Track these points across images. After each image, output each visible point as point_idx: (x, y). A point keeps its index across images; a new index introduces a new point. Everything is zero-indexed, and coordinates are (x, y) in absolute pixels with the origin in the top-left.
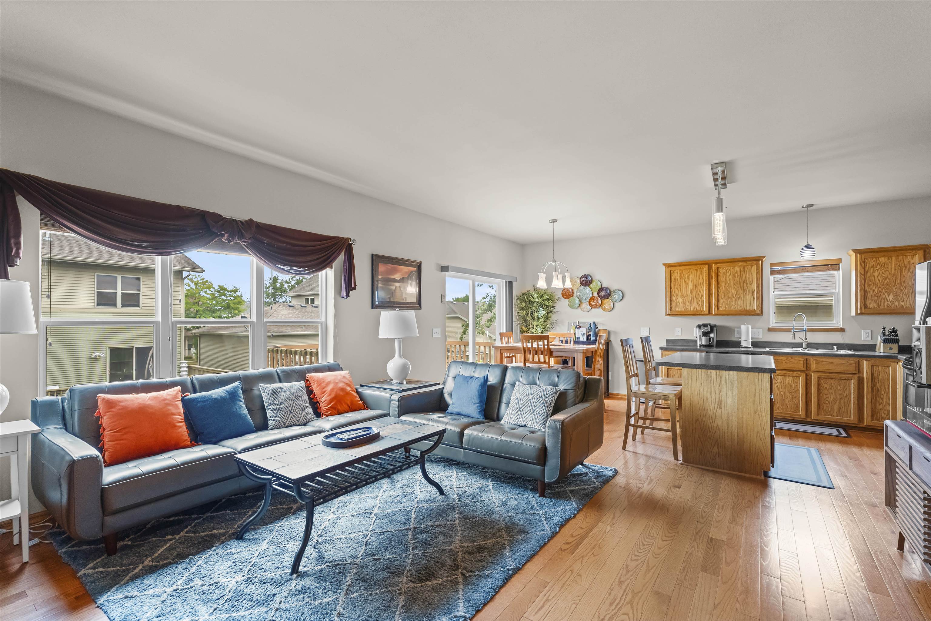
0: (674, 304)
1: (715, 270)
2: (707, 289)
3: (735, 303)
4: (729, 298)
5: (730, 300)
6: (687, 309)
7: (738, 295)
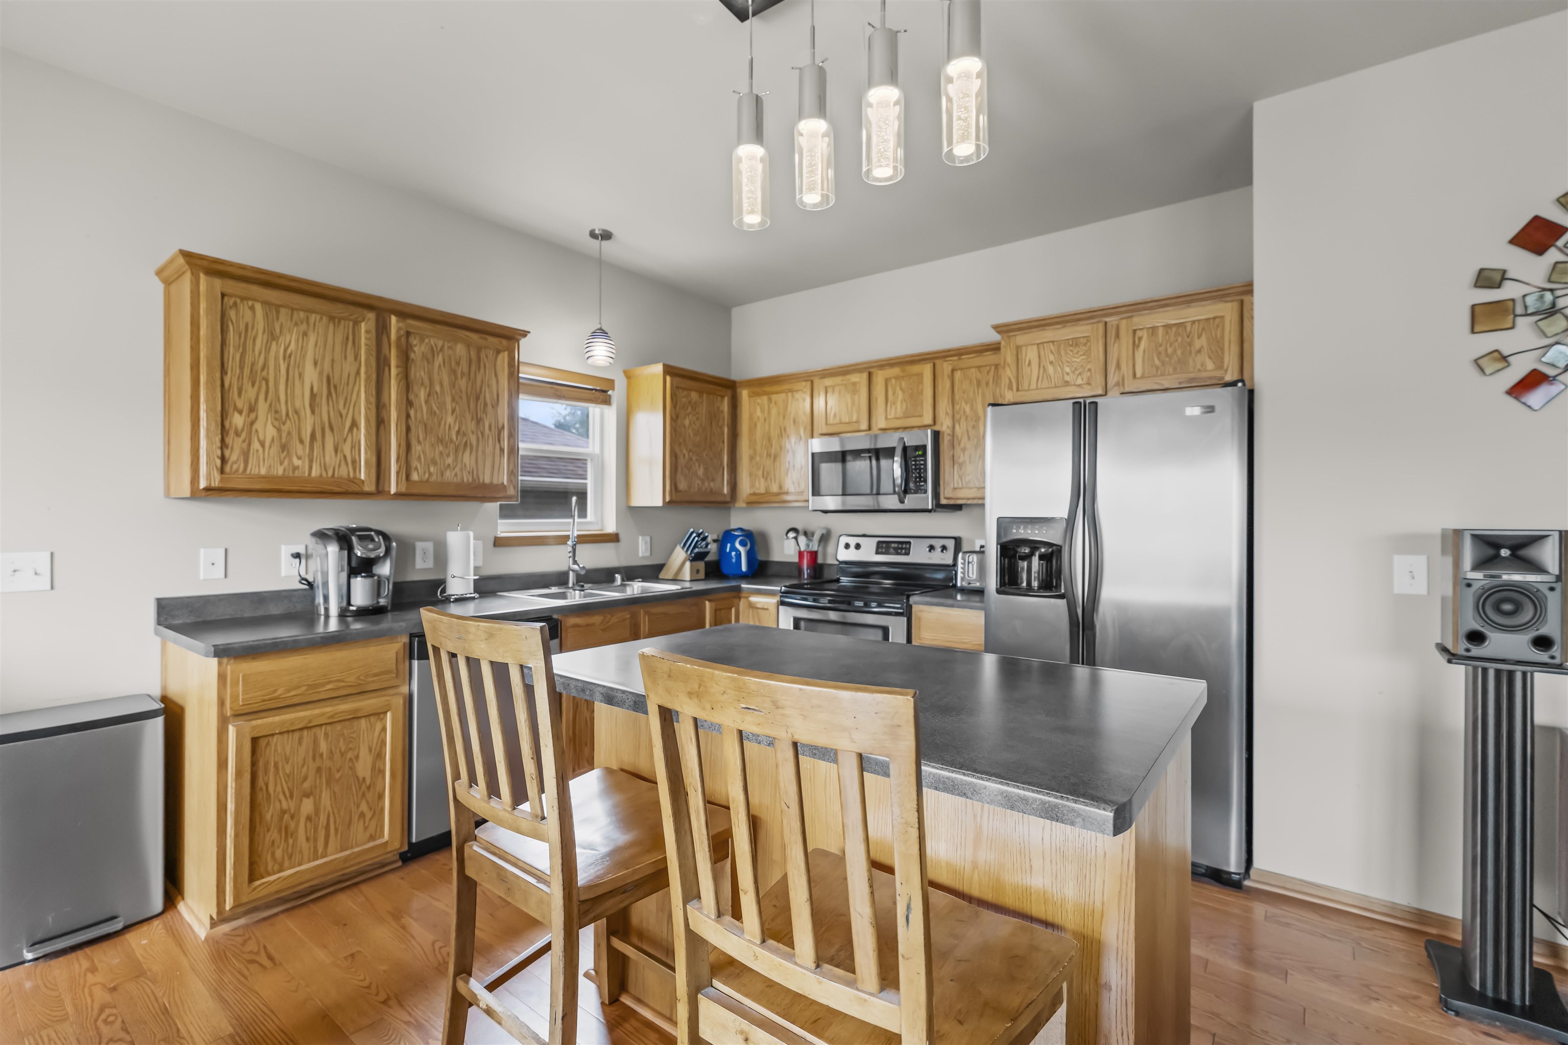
0: (236, 445)
1: (399, 339)
2: (373, 400)
3: (456, 459)
4: (440, 440)
5: (441, 448)
6: (296, 468)
7: (464, 434)
